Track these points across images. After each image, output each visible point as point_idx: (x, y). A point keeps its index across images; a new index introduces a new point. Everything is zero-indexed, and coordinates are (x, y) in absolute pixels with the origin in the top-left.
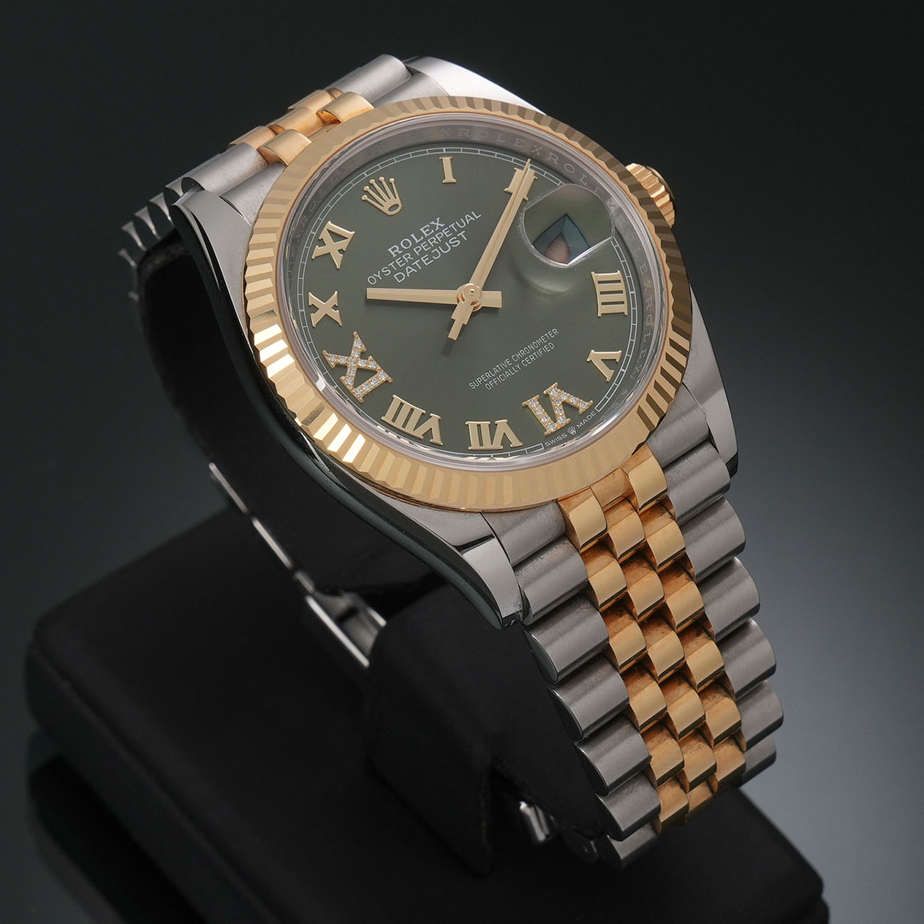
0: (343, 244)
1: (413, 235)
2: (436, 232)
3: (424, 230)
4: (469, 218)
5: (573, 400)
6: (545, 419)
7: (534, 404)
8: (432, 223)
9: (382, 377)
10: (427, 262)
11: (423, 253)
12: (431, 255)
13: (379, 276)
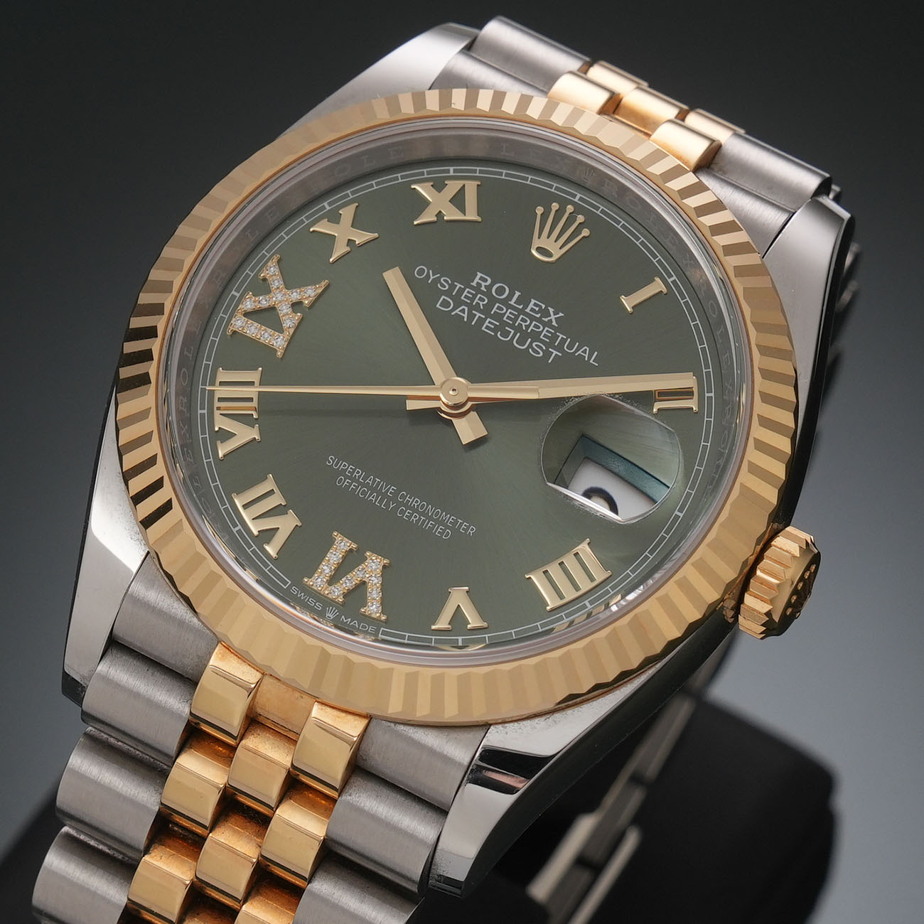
0: (452, 214)
1: (517, 294)
2: (539, 320)
3: (535, 304)
4: (585, 352)
5: (374, 594)
6: (326, 569)
7: (342, 545)
8: (551, 310)
9: (279, 342)
10: (487, 327)
11: (498, 317)
12: (502, 328)
13: (432, 278)
